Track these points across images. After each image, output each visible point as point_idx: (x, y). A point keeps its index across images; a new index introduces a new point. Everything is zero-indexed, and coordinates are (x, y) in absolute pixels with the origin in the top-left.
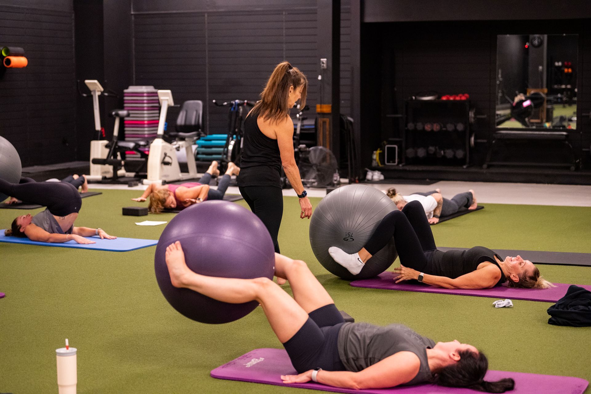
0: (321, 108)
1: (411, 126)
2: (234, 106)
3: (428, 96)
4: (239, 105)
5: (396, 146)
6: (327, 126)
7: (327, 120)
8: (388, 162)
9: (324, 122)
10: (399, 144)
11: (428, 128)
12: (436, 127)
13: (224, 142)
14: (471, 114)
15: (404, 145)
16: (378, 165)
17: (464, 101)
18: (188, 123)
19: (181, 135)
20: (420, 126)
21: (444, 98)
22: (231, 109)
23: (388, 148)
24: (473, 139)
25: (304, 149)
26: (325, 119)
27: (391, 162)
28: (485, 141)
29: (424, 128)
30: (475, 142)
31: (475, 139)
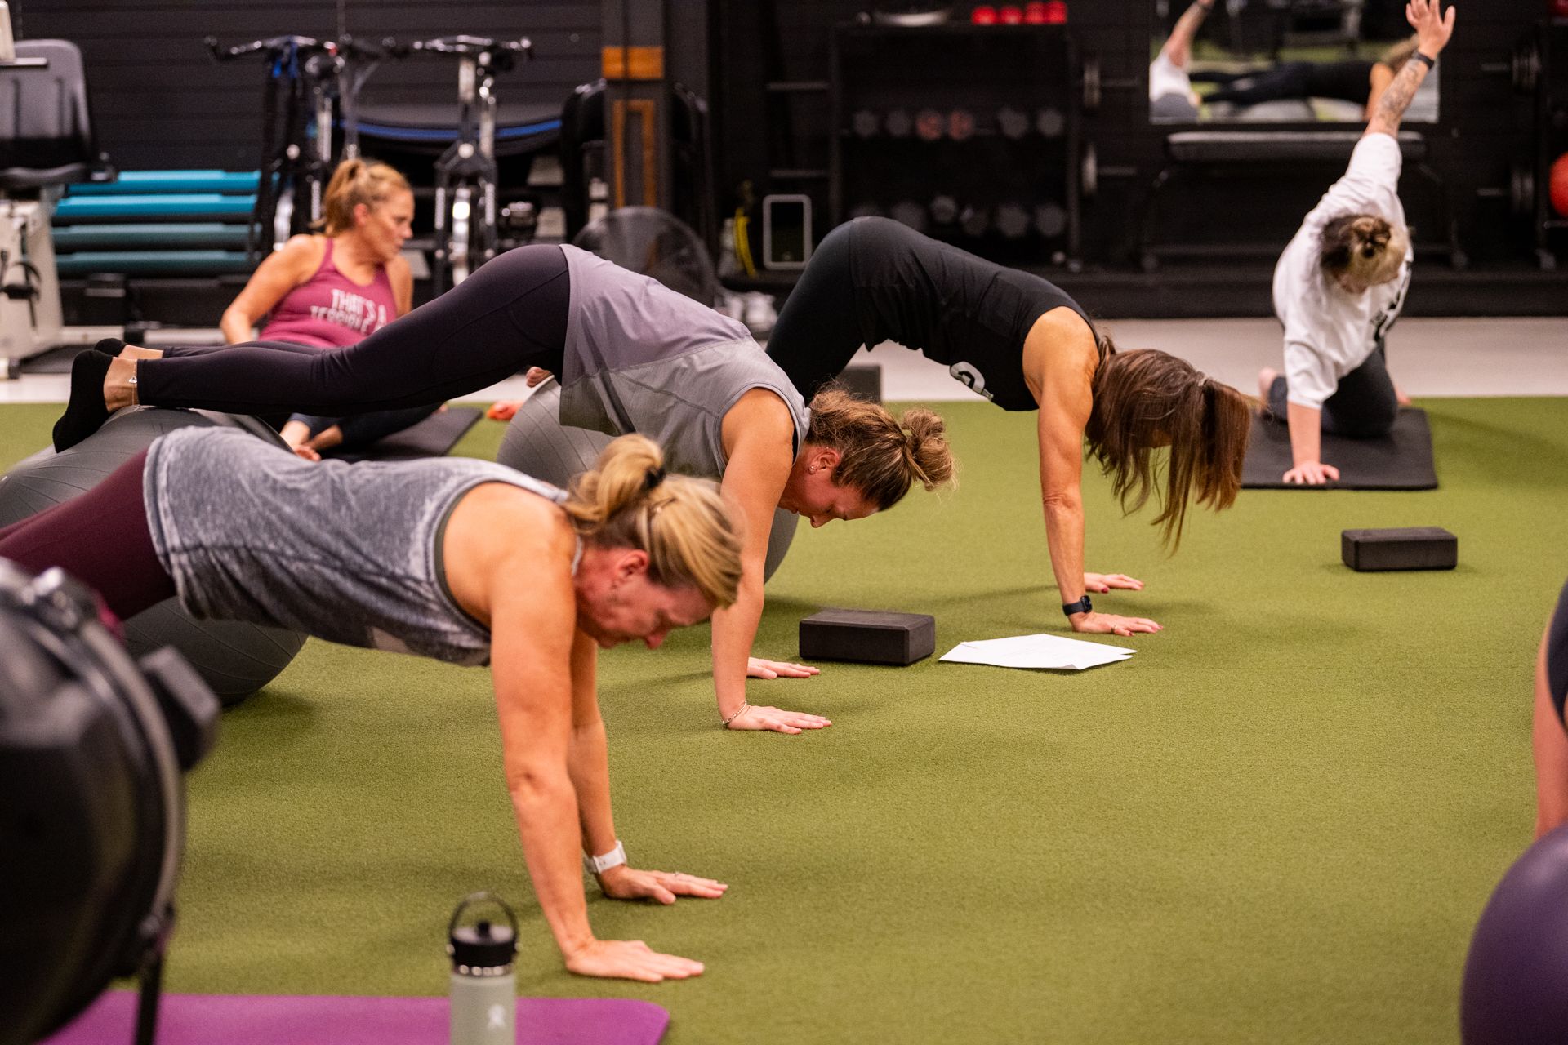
0: (626, 59)
1: (865, 123)
2: (284, 59)
3: (921, 9)
4: (304, 53)
5: (805, 200)
6: (647, 130)
7: (646, 105)
8: (776, 257)
9: (632, 116)
10: (816, 189)
11: (929, 127)
12: (961, 125)
13: (251, 200)
14: (1092, 76)
15: (835, 194)
16: (745, 272)
17: (1060, 28)
18: (27, 130)
19: (15, 180)
20: (898, 124)
21: (986, 19)
22: (271, 71)
23: (774, 206)
24: (1091, 167)
25: (522, 218)
26: (636, 103)
27: (788, 257)
28: (1129, 171)
29: (913, 129)
30: (1100, 178)
31: (1100, 164)
